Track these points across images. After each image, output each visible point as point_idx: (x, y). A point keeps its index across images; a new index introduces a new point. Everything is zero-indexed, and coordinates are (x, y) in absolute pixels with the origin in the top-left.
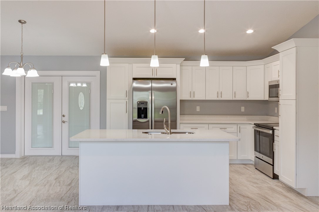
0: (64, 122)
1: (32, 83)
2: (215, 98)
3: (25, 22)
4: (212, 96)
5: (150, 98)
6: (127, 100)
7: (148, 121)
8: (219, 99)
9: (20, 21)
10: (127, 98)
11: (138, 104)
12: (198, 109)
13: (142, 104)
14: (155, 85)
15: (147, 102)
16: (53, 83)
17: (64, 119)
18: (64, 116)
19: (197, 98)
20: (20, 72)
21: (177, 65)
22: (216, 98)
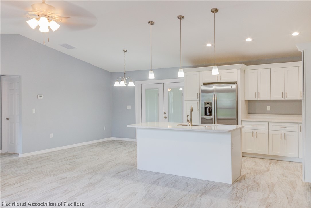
0: (165, 118)
1: (146, 89)
2: (279, 98)
3: (126, 51)
4: (278, 97)
5: (213, 99)
6: (199, 101)
7: (212, 119)
8: (284, 99)
9: (123, 51)
10: (199, 99)
11: (205, 104)
12: (269, 108)
13: (207, 104)
14: (218, 87)
15: (211, 103)
16: (158, 89)
17: (165, 115)
18: (165, 113)
19: (261, 98)
20: (122, 84)
21: (238, 70)
22: (281, 99)
